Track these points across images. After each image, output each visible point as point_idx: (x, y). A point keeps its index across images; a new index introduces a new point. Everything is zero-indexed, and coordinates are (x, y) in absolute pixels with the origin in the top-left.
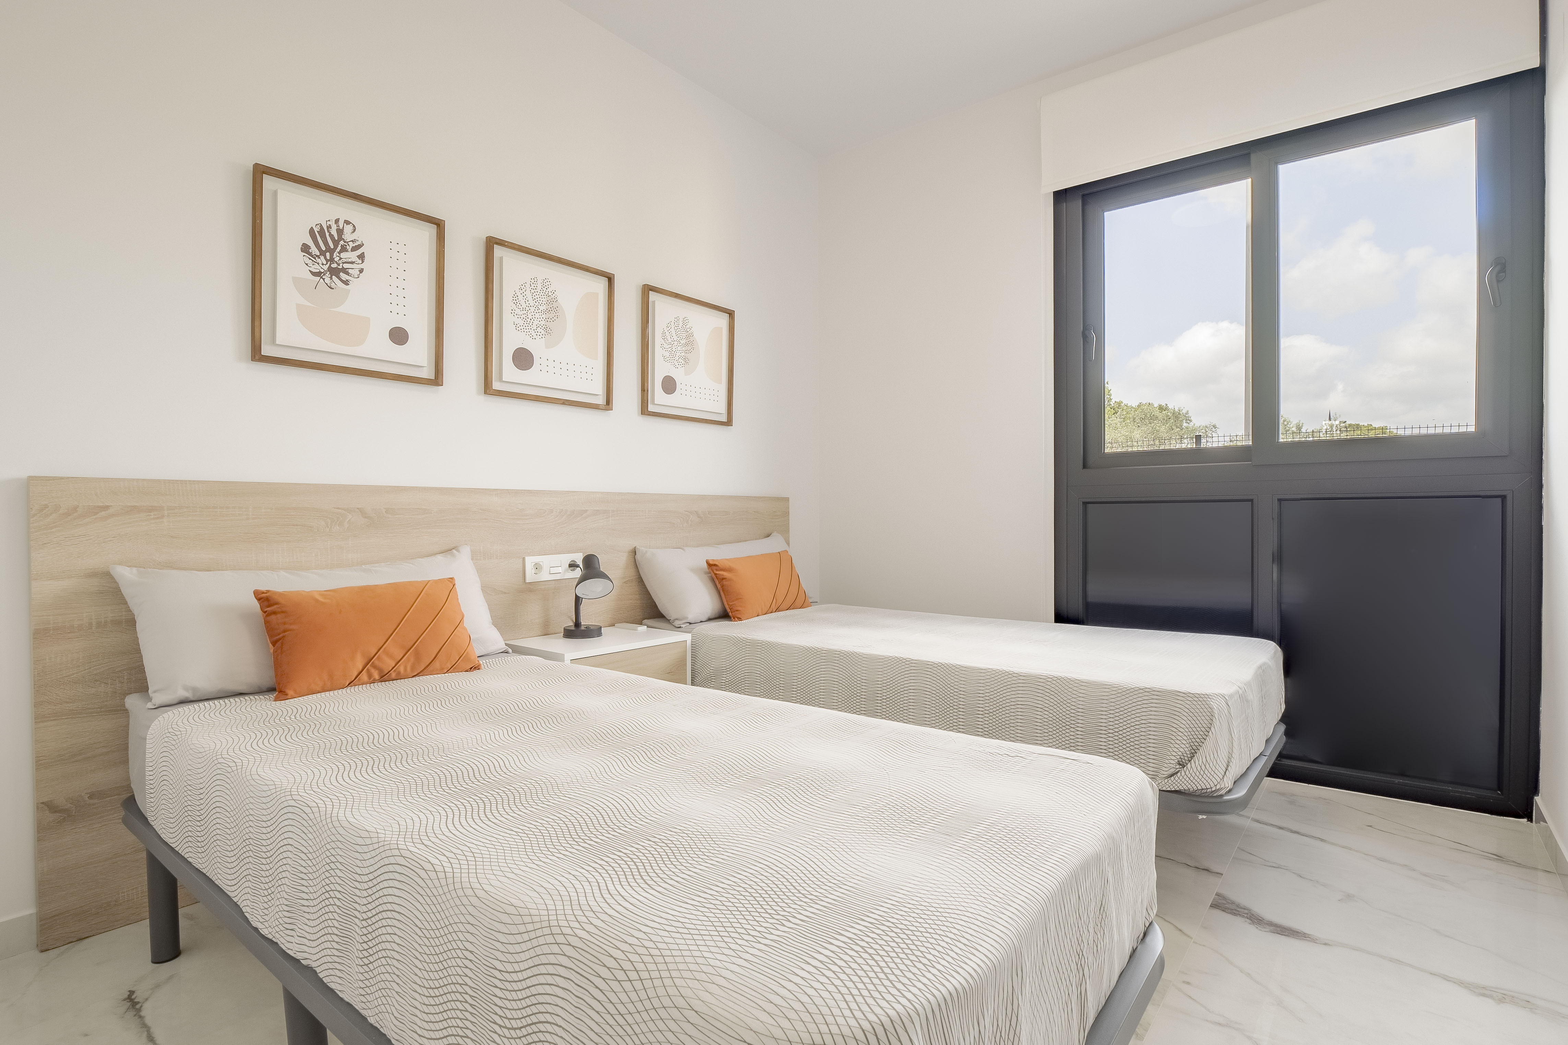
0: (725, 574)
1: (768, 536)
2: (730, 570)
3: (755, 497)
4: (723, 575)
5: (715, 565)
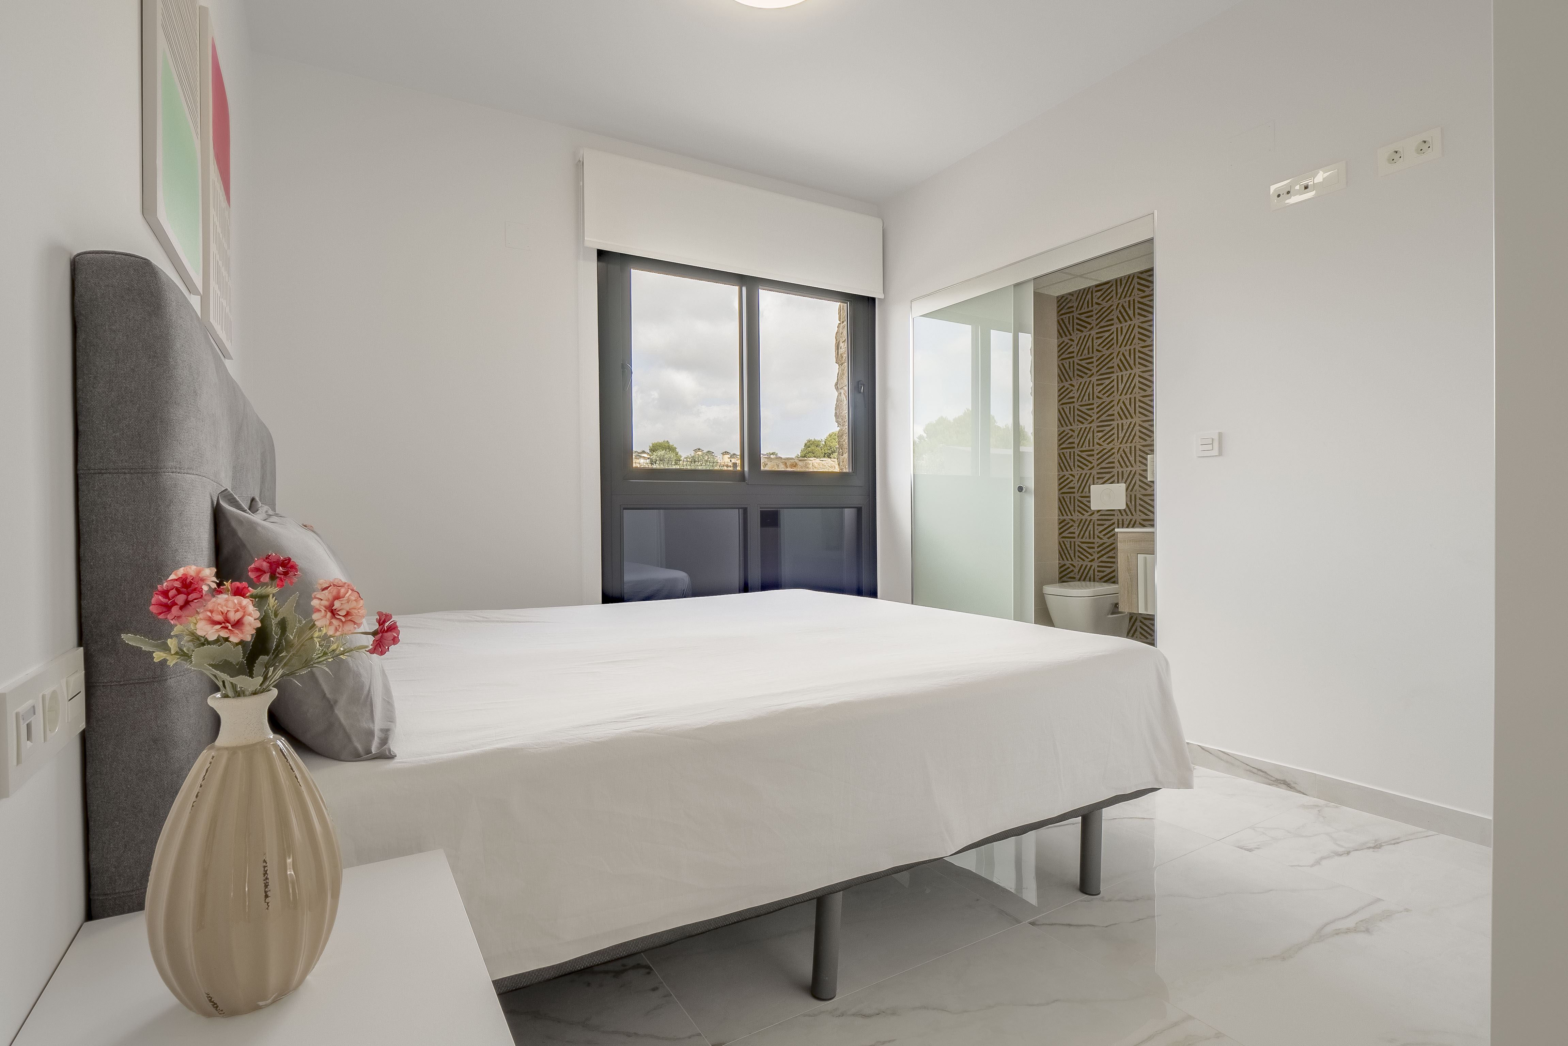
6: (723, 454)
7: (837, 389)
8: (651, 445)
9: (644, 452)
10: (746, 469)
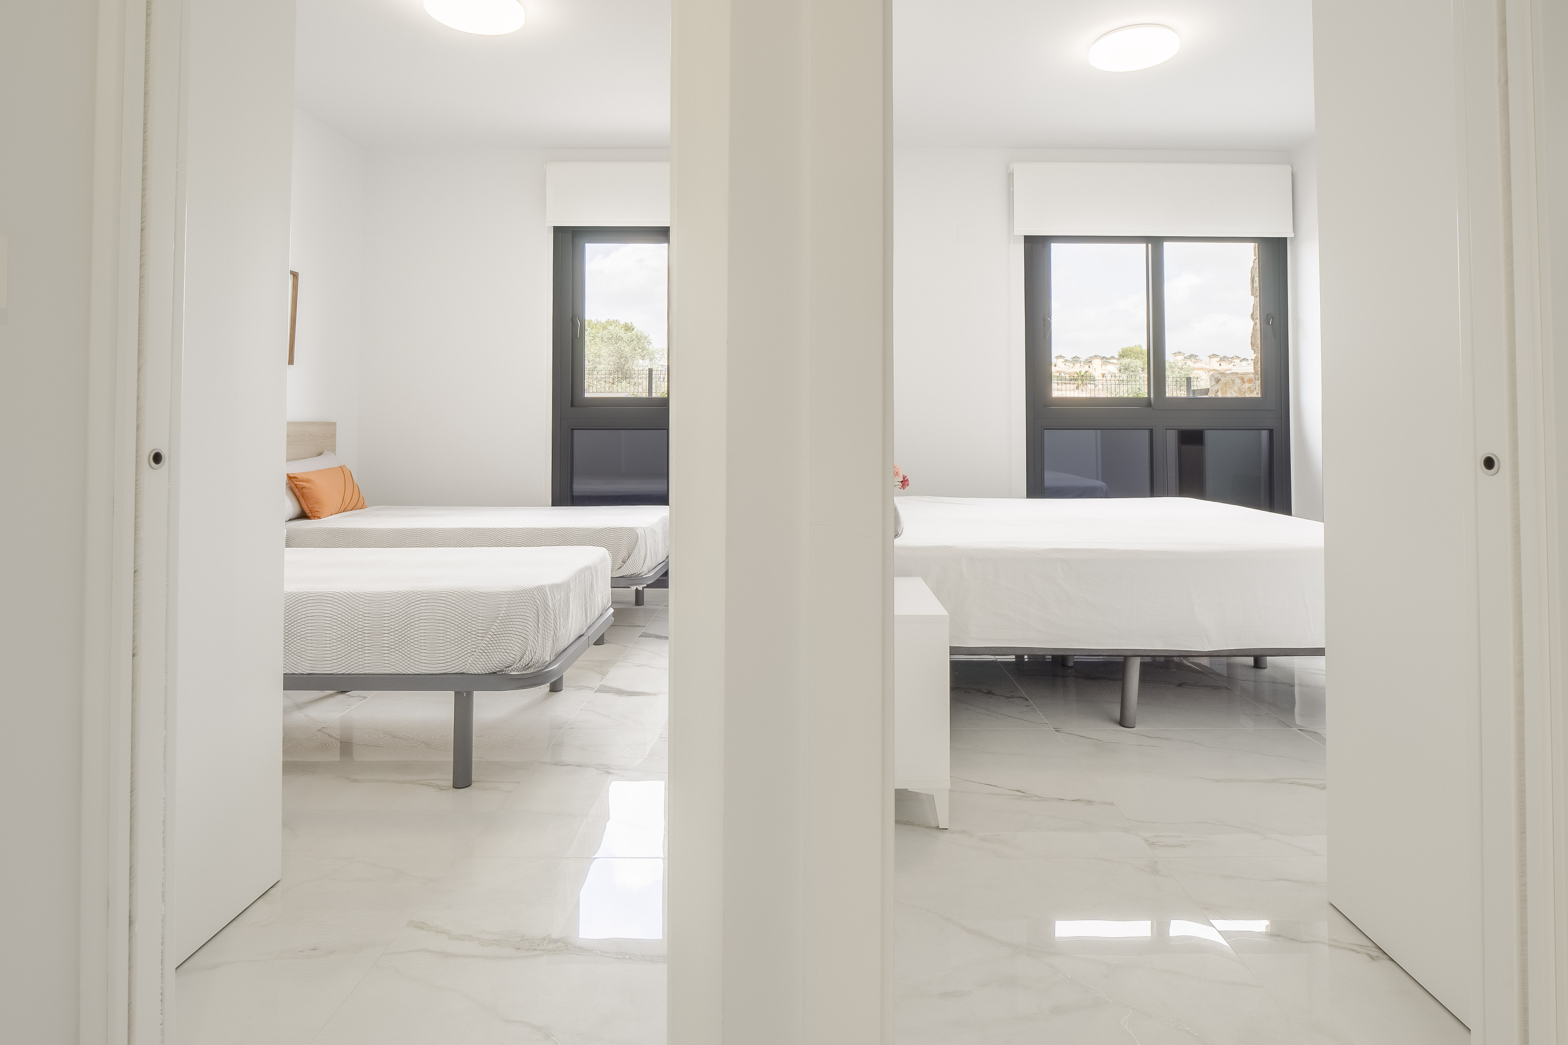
0: (304, 484)
1: (320, 454)
2: (308, 481)
3: (310, 422)
4: (302, 485)
5: (295, 477)
6: (1210, 357)
7: (1253, 319)
8: (1120, 351)
9: (1113, 358)
10: (1152, 396)
